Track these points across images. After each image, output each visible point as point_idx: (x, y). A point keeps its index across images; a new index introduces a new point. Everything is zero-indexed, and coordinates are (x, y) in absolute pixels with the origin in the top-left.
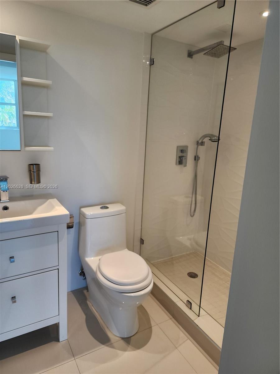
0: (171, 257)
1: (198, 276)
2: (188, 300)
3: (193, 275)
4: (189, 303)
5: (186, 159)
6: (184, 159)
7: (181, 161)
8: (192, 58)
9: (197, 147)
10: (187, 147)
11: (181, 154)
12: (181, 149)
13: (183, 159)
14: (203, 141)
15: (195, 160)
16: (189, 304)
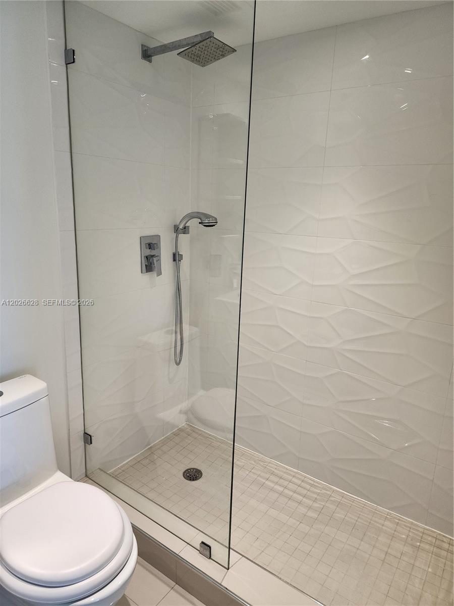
0: (149, 446)
1: (202, 474)
2: (203, 543)
3: (193, 475)
4: (207, 547)
5: (159, 260)
6: (157, 261)
7: (150, 264)
8: (150, 61)
9: (177, 237)
10: (158, 237)
11: (148, 252)
12: (148, 242)
13: (153, 260)
14: (187, 225)
15: (174, 260)
16: (206, 549)
